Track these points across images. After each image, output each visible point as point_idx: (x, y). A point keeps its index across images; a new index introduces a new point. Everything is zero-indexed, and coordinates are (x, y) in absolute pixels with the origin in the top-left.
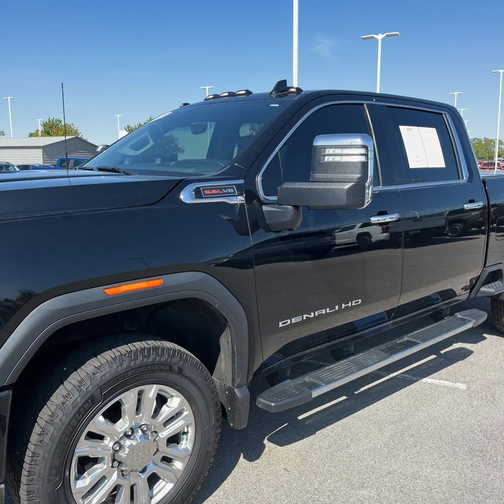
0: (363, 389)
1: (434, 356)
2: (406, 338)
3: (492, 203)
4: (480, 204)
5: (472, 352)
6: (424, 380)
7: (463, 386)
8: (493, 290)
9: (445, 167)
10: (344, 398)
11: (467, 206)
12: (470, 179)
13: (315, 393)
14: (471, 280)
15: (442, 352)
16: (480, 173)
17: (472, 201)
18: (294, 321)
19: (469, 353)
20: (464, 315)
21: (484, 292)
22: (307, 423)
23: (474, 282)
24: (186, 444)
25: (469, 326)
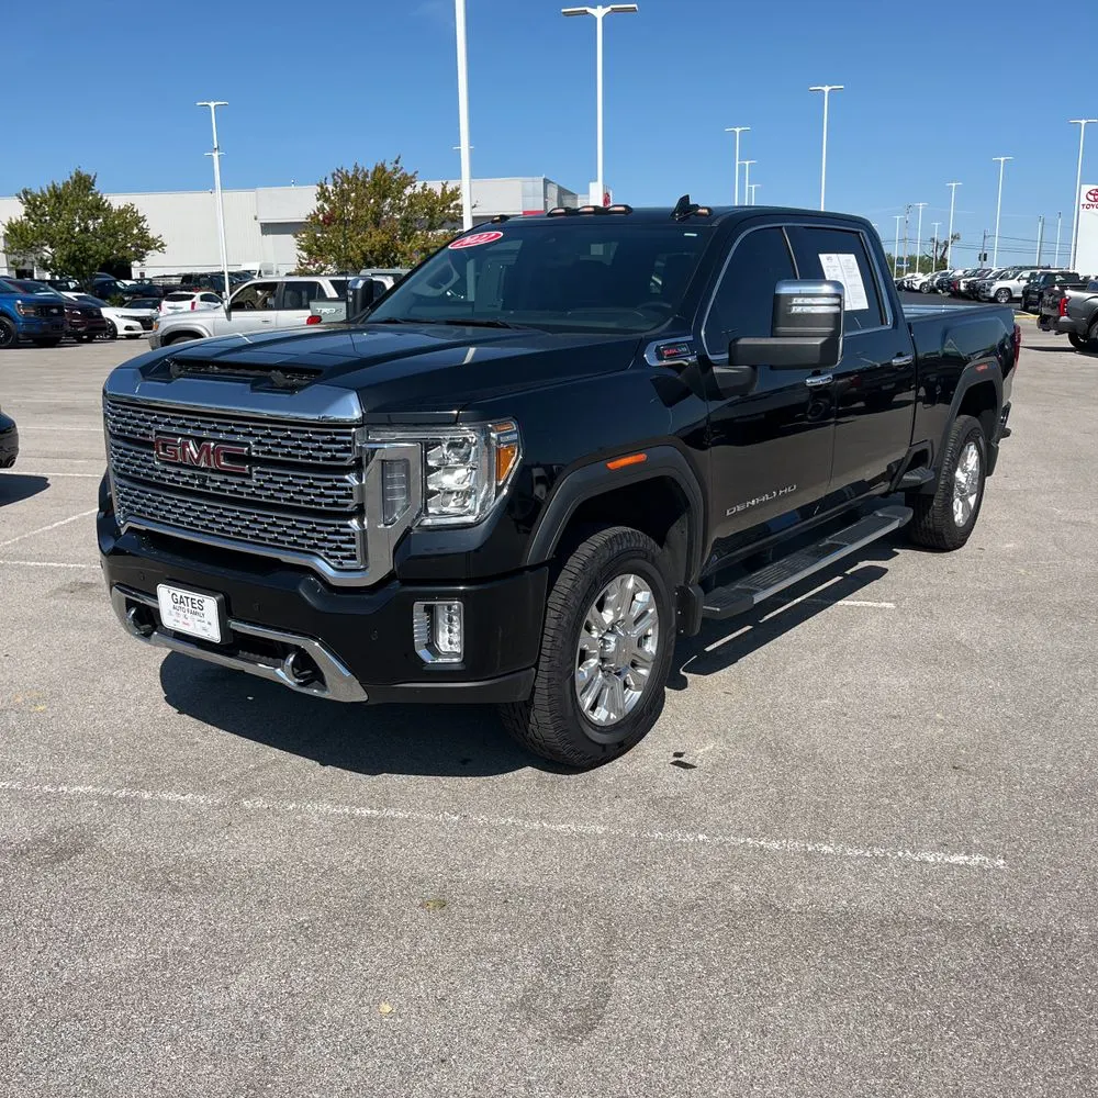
0: (767, 617)
1: (839, 578)
2: (827, 542)
3: (920, 355)
4: (908, 358)
5: (886, 570)
6: (840, 603)
7: (891, 605)
8: (919, 478)
9: (867, 307)
10: (749, 628)
11: (896, 362)
12: (895, 324)
13: (758, 599)
14: (889, 467)
15: (848, 572)
16: (904, 310)
17: (900, 355)
18: (739, 508)
19: (884, 571)
20: (888, 513)
21: (908, 481)
22: (718, 653)
23: (895, 470)
24: (651, 647)
25: (895, 525)
